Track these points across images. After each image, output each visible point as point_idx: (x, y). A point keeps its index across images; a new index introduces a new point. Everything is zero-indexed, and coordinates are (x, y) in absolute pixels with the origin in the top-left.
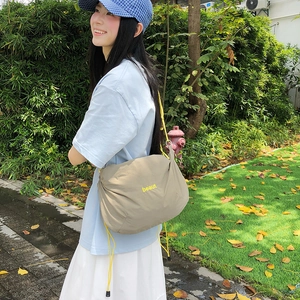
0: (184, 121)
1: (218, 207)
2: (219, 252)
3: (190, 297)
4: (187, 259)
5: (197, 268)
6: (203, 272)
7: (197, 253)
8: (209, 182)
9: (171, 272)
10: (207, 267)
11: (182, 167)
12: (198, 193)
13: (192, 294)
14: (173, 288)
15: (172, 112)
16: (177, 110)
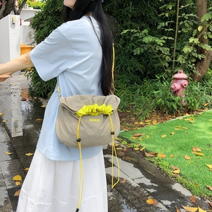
0: (192, 67)
1: (207, 137)
2: (196, 174)
3: (160, 205)
4: (167, 175)
5: (173, 183)
6: (177, 187)
7: (178, 171)
8: (206, 117)
9: (150, 184)
10: (181, 184)
11: (184, 104)
12: (194, 125)
13: (162, 203)
14: (148, 196)
15: (180, 59)
16: (186, 58)
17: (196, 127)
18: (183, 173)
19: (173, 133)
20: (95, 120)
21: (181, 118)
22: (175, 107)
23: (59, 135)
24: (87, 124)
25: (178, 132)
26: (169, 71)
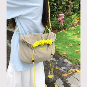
0: (65, 11)
1: (73, 39)
2: (72, 54)
4: (61, 56)
5: (64, 59)
6: (66, 61)
7: (65, 54)
8: (71, 30)
9: (55, 60)
10: (67, 59)
11: (63, 26)
12: (67, 34)
13: (61, 68)
14: (56, 66)
15: (61, 8)
16: (63, 7)
17: (68, 35)
18: (67, 54)
19: (60, 38)
20: (43, 48)
21: (62, 31)
22: (60, 27)
23: (21, 58)
24: (38, 51)
25: (61, 37)
26: (56, 13)
